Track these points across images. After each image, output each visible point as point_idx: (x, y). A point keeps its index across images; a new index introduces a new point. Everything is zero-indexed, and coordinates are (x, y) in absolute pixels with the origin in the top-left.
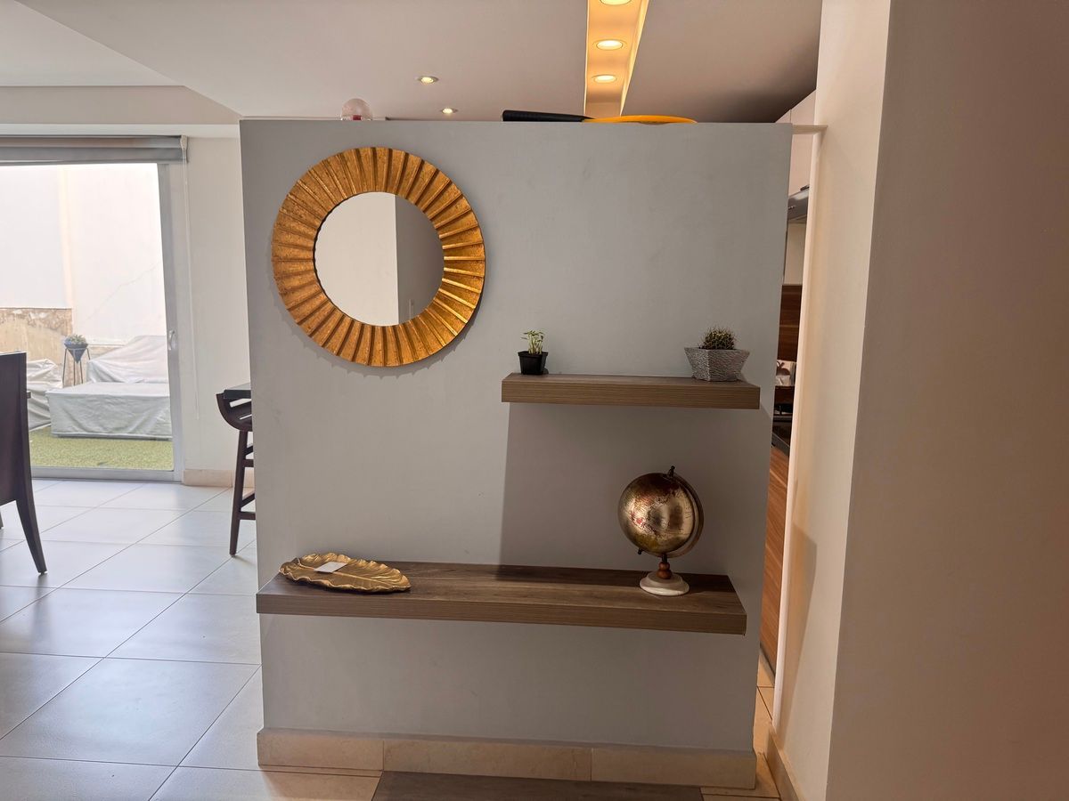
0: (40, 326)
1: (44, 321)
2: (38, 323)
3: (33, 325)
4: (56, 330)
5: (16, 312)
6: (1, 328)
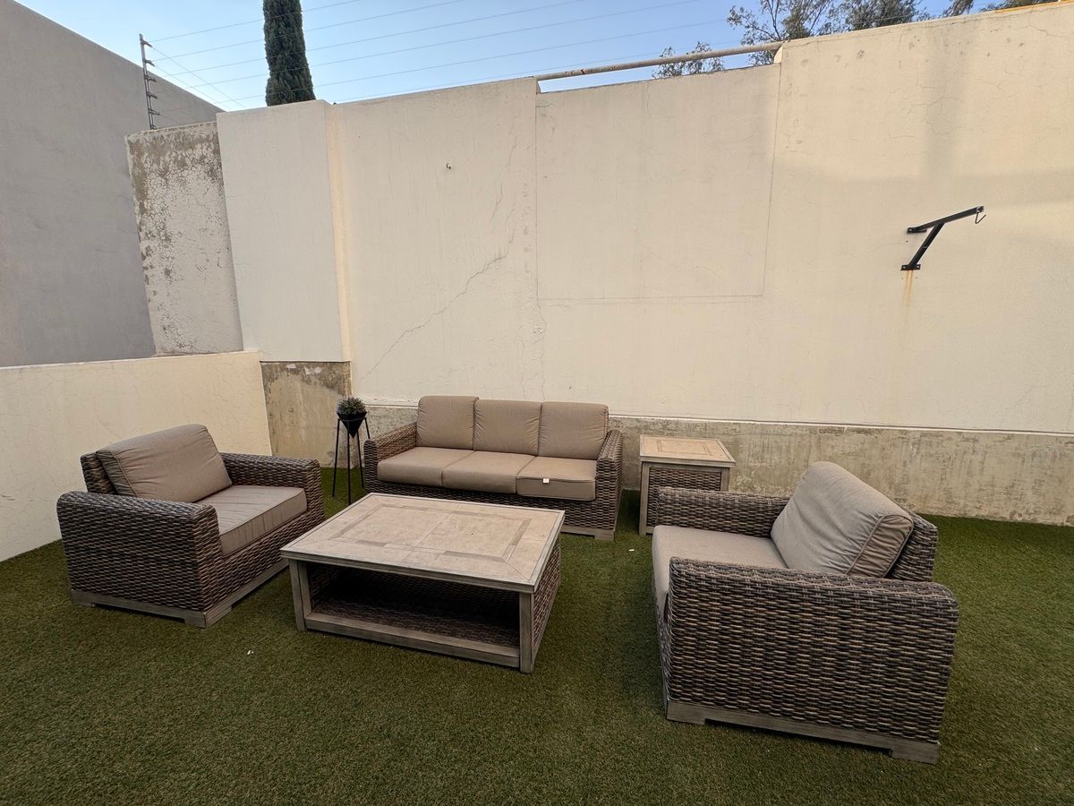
0: (315, 383)
1: (320, 376)
2: (314, 379)
3: (308, 382)
4: (331, 387)
5: (289, 366)
6: (274, 386)
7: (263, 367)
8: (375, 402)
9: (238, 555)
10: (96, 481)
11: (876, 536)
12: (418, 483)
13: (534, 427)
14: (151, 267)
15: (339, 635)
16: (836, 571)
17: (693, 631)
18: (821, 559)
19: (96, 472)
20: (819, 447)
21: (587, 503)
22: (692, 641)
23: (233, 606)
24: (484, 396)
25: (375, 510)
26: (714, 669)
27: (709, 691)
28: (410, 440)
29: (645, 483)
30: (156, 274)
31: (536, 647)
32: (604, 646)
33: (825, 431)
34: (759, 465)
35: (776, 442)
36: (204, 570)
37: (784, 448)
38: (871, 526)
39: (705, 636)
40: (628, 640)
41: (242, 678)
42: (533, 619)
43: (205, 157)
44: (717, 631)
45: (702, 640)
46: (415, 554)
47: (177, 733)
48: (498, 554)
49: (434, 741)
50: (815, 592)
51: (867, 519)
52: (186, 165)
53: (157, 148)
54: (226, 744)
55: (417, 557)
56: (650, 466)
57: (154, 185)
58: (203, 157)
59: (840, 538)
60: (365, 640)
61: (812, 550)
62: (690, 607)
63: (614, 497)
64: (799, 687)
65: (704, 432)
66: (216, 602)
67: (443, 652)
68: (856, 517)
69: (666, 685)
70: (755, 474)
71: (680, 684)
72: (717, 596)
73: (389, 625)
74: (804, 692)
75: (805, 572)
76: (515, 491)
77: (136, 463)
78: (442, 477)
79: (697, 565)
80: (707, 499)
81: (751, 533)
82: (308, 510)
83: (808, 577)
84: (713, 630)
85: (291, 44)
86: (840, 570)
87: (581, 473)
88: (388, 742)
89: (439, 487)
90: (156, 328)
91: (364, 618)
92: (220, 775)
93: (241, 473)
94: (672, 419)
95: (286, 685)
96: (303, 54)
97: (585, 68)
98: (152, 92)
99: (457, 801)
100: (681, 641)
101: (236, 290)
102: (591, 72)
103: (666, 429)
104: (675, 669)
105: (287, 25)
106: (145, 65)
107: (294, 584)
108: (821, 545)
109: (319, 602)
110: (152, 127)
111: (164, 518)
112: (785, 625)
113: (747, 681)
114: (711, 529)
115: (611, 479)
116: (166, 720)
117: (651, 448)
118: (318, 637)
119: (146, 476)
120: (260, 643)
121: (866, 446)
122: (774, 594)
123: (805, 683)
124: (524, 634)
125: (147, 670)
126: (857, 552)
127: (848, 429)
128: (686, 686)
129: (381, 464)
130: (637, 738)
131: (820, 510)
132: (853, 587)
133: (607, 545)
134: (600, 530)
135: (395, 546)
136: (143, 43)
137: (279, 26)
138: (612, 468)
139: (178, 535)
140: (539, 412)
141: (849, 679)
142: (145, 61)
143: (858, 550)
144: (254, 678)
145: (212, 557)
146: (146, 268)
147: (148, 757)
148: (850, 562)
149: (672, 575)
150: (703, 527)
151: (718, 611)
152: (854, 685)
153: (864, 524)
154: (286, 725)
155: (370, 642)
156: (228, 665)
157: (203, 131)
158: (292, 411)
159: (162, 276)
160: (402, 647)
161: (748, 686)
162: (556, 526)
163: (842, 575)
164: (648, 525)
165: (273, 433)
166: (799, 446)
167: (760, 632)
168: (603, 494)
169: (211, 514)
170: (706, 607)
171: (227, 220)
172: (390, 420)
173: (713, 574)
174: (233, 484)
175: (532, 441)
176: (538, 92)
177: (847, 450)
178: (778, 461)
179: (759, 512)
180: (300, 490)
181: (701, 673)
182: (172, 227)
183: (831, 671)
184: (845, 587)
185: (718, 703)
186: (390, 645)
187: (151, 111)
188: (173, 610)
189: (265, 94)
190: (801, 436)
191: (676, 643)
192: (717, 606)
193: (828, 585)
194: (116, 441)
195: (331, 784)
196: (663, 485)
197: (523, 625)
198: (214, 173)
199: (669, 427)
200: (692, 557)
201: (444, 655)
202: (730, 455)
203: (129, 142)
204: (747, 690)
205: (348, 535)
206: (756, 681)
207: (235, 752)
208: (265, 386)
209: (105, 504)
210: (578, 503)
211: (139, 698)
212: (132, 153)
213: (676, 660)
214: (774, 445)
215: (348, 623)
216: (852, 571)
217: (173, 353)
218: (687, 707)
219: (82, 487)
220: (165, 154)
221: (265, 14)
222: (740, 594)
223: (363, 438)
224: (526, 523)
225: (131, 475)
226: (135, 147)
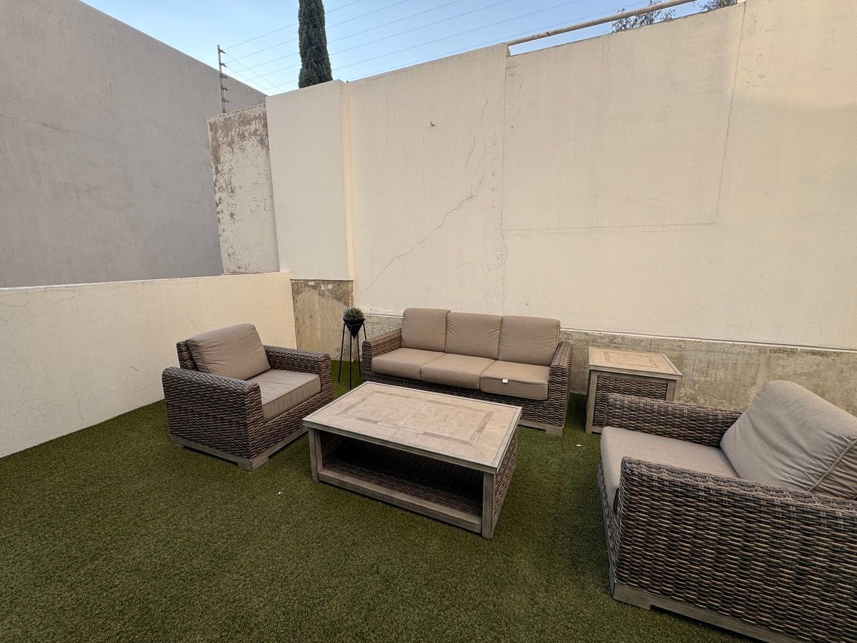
0: (328, 296)
1: (331, 291)
2: (327, 293)
3: (323, 295)
4: (339, 300)
5: (310, 283)
6: (299, 298)
7: (292, 284)
8: (370, 312)
9: (274, 420)
10: (185, 361)
11: (846, 457)
12: (402, 376)
13: (495, 336)
14: (222, 212)
15: (342, 487)
16: (796, 487)
17: (643, 526)
18: (780, 474)
19: (185, 354)
20: (768, 365)
21: (540, 402)
22: (642, 534)
23: (270, 457)
24: (455, 310)
25: (371, 394)
26: (662, 562)
27: (656, 581)
28: (396, 342)
29: (593, 388)
30: (225, 217)
31: (496, 518)
32: (554, 525)
33: (776, 351)
34: (703, 379)
35: (722, 359)
36: (251, 429)
37: (730, 365)
38: (841, 448)
39: (654, 531)
40: (576, 523)
41: (275, 511)
42: (494, 494)
43: (257, 130)
44: (667, 528)
45: (651, 534)
46: (400, 432)
47: (232, 544)
48: (466, 438)
49: (412, 582)
50: (775, 505)
51: (837, 440)
52: (245, 137)
53: (227, 126)
54: (263, 559)
55: (402, 435)
56: (598, 374)
57: (225, 152)
58: (256, 130)
59: (803, 455)
60: (360, 495)
61: (769, 464)
62: (641, 504)
63: (564, 398)
64: (751, 592)
65: (651, 346)
66: (259, 453)
67: (420, 512)
68: (823, 437)
69: (613, 569)
70: (699, 387)
71: (627, 570)
72: (669, 497)
73: (379, 485)
74: (757, 598)
75: (763, 484)
76: (478, 388)
77: (211, 349)
78: (420, 372)
79: (649, 467)
80: (656, 407)
81: (700, 441)
82: (321, 391)
83: (767, 490)
84: (663, 527)
85: (317, 40)
86: (801, 487)
87: (536, 376)
88: (377, 577)
89: (419, 381)
90: (224, 255)
91: (360, 477)
92: (259, 581)
93: (278, 361)
94: (618, 334)
95: (304, 520)
96: (325, 47)
97: (550, 30)
98: (224, 86)
99: (431, 635)
100: (630, 533)
101: (275, 227)
102: (556, 33)
103: (613, 343)
104: (624, 556)
105: (315, 26)
106: (220, 68)
107: (311, 446)
108: (779, 460)
109: (329, 461)
110: (224, 111)
111: (226, 389)
112: (739, 532)
113: (696, 578)
114: (657, 435)
115: (562, 383)
116: (225, 534)
117: (598, 358)
118: (327, 487)
119: (218, 359)
120: (287, 487)
121: (821, 367)
122: (729, 502)
123: (758, 589)
124: (486, 507)
125: (213, 497)
126: (824, 471)
127: (802, 351)
128: (632, 572)
129: (375, 359)
130: (585, 610)
131: (779, 427)
132: (818, 505)
133: (557, 438)
134: (551, 426)
135: (385, 425)
136: (220, 51)
137: (309, 28)
138: (563, 375)
139: (235, 403)
140: (499, 324)
141: (809, 594)
142: (221, 64)
143: (824, 469)
144: (283, 512)
145: (257, 420)
146: (218, 213)
147: (214, 559)
148: (814, 480)
149: (624, 473)
150: (650, 432)
151: (669, 511)
152: (814, 600)
153: (832, 444)
154: (303, 551)
155: (365, 496)
156: (265, 500)
157: (257, 111)
158: (312, 317)
159: (229, 218)
160: (388, 504)
161: (696, 583)
162: (515, 420)
163: (807, 493)
164: (594, 425)
165: (298, 332)
166: (746, 364)
167: (712, 535)
168: (554, 396)
169: (256, 389)
170: (658, 506)
171: (271, 176)
172: (381, 326)
173: (665, 476)
174: (271, 369)
175: (493, 348)
176: (508, 55)
177: (800, 371)
178: (723, 377)
179: (709, 423)
180: (317, 376)
181: (649, 564)
182: (235, 183)
183: (788, 583)
184: (809, 504)
185: (664, 593)
186: (380, 501)
187: (223, 100)
188: (231, 456)
189: (298, 81)
190: (750, 355)
191: (625, 534)
192: (669, 506)
193: (790, 500)
194: (198, 333)
195: (335, 602)
196: (609, 391)
197: (486, 499)
198: (263, 142)
199: (616, 341)
200: (643, 459)
201: (420, 515)
202: (676, 369)
203: (210, 123)
204: (695, 587)
205: (350, 412)
206: (706, 579)
207: (269, 566)
208: (293, 298)
209: (191, 377)
210: (532, 401)
211: (209, 516)
212: (211, 131)
213: (624, 548)
214: (720, 362)
215: (349, 480)
216: (816, 490)
217: (234, 273)
218: (634, 591)
219: (177, 364)
220: (231, 130)
221: (300, 20)
222: (693, 498)
223: (362, 339)
224: (489, 415)
225: (207, 358)
226: (213, 127)
